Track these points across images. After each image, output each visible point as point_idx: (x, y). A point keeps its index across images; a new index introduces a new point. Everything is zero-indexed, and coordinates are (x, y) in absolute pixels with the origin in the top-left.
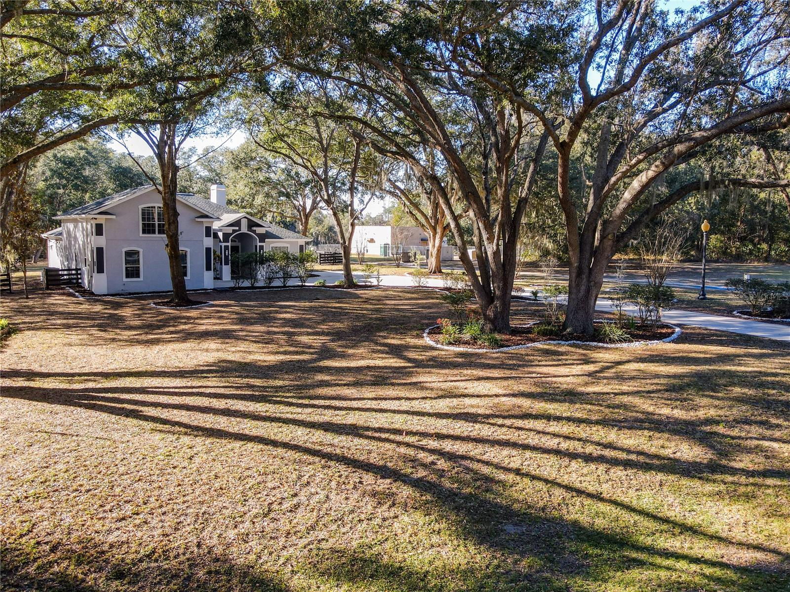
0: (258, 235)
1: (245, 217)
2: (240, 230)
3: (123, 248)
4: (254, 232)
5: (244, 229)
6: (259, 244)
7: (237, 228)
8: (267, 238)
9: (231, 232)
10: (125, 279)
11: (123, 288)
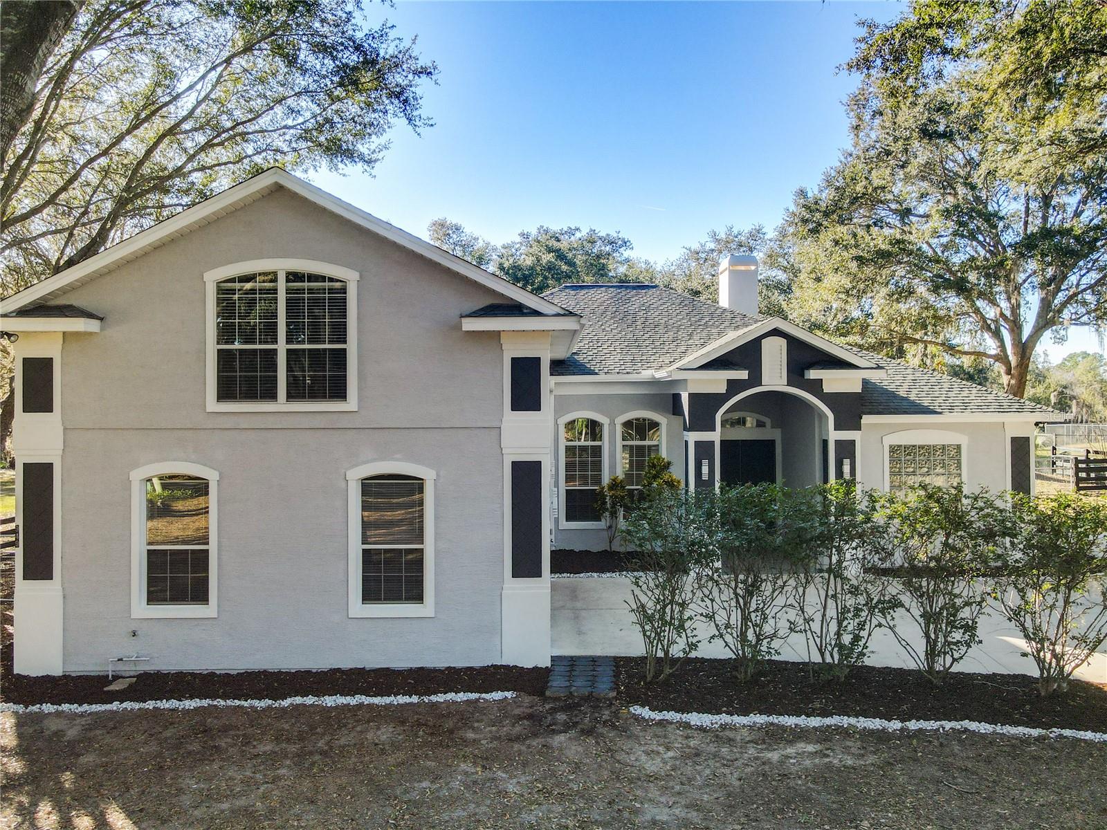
0: (832, 399)
1: (776, 332)
2: (756, 379)
3: (136, 465)
4: (815, 387)
5: (774, 376)
6: (834, 435)
7: (743, 375)
8: (868, 411)
9: (722, 389)
10: (140, 608)
11: (130, 649)
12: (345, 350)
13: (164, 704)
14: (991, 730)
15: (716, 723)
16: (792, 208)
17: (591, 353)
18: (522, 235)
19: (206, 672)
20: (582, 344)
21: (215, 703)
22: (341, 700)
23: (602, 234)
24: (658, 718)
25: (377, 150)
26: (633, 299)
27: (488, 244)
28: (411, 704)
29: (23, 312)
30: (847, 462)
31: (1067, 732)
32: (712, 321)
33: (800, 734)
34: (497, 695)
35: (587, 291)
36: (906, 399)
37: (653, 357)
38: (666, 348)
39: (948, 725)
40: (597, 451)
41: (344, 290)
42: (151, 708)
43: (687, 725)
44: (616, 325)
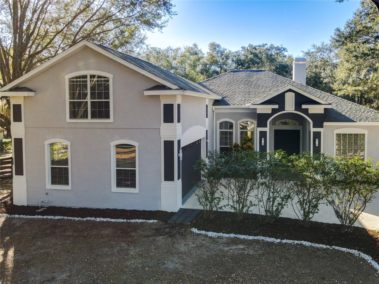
0: (312, 116)
1: (290, 90)
2: (282, 108)
3: (46, 139)
4: (306, 111)
5: (290, 108)
6: (313, 130)
7: (276, 107)
8: (327, 120)
9: (270, 112)
10: (49, 186)
11: (46, 199)
12: (109, 101)
13: (49, 217)
14: (310, 245)
15: (217, 236)
16: (334, 36)
17: (230, 97)
18: (242, 47)
19: (68, 207)
20: (229, 93)
21: (64, 218)
22: (102, 219)
23: (276, 46)
24: (198, 233)
25: (164, 23)
26: (254, 76)
27: (230, 51)
28: (123, 222)
29: (11, 90)
30: (317, 140)
31: (337, 248)
32: (281, 84)
33: (243, 242)
34: (151, 221)
35: (238, 72)
36: (344, 116)
37: (253, 99)
38: (259, 95)
39: (296, 242)
40: (231, 133)
41: (108, 81)
42: (45, 218)
43: (206, 236)
44: (244, 86)
